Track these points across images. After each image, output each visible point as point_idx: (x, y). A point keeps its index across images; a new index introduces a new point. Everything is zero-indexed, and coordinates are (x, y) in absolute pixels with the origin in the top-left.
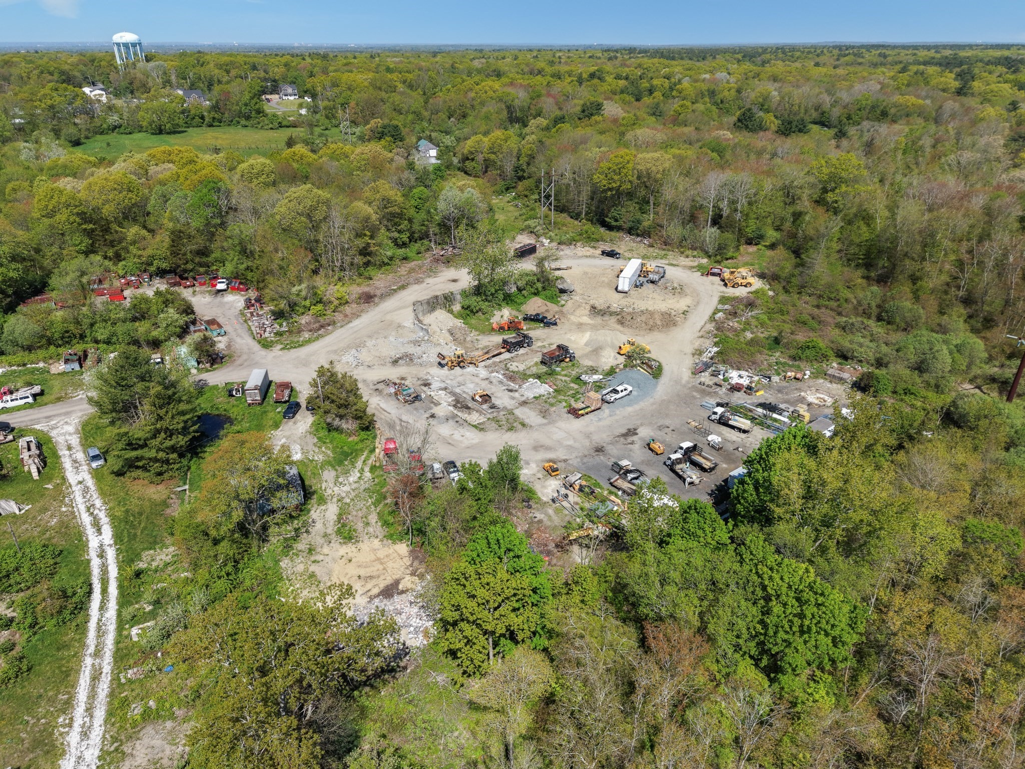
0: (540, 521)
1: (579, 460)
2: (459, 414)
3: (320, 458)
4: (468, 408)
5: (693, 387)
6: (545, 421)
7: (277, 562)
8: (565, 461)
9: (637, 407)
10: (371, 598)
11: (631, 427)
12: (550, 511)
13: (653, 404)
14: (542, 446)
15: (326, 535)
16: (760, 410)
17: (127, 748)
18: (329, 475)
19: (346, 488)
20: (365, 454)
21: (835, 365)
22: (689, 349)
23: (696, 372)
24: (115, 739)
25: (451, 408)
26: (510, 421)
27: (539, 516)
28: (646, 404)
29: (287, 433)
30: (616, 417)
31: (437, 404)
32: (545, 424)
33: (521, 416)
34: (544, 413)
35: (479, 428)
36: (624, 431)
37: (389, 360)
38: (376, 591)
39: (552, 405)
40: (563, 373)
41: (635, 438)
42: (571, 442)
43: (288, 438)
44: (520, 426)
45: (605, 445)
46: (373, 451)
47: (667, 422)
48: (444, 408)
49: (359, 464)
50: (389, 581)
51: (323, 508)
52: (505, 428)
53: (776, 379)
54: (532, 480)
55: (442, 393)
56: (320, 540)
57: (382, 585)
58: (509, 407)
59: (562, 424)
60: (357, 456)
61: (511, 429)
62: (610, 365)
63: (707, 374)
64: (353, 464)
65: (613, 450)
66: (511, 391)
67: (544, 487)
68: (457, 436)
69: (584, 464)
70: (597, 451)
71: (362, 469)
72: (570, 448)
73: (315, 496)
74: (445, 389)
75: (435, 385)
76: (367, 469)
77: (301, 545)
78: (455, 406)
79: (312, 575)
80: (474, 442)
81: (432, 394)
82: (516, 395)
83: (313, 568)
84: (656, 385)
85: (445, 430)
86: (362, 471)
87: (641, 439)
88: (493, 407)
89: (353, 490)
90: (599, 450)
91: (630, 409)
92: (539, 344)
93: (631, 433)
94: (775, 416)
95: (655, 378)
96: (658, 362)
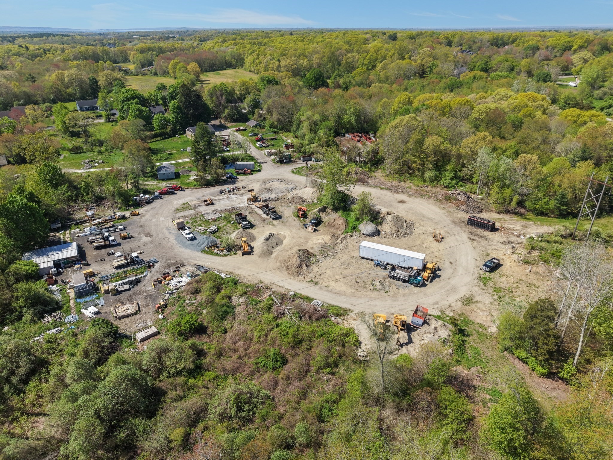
6: (178, 216)
8: (141, 219)
9: (173, 241)
11: (155, 236)
14: (157, 215)
16: (132, 279)
26: (184, 209)
31: (214, 197)
32: (175, 216)
33: (186, 212)
34: (185, 217)
35: (185, 204)
40: (229, 225)
41: (143, 235)
44: (178, 211)
45: (144, 228)
52: (181, 208)
58: (197, 209)
61: (178, 209)
65: (138, 229)
66: (214, 210)
68: (182, 200)
72: (150, 220)
73: (163, 181)
80: (175, 203)
81: (225, 195)
82: (209, 211)
85: (190, 198)
87: (141, 237)
88: (200, 206)
90: (141, 226)
91: (172, 239)
92: (275, 222)
93: (148, 235)
94: (121, 282)
95: (203, 251)
96: (225, 255)
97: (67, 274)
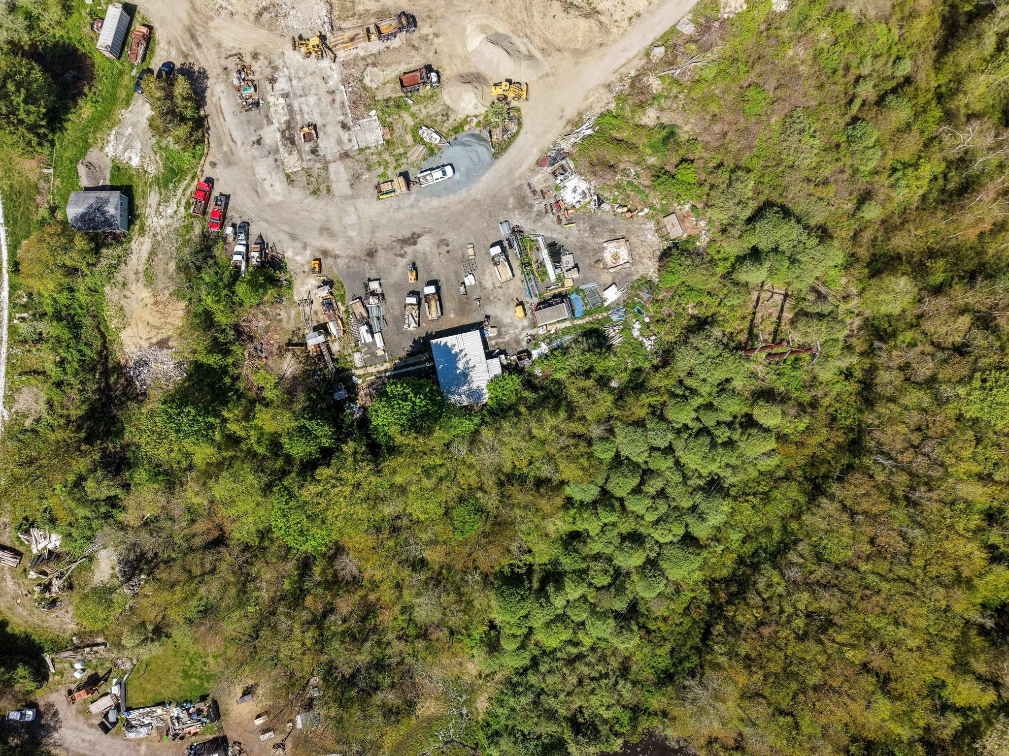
0: (280, 321)
1: (347, 261)
2: (282, 149)
3: (152, 169)
4: (293, 142)
5: (520, 187)
6: (349, 192)
7: (103, 286)
8: (336, 257)
9: (444, 201)
10: (151, 345)
11: (417, 231)
12: (293, 313)
13: (462, 202)
14: (328, 229)
15: (137, 273)
16: (545, 254)
17: (16, 395)
18: (154, 198)
19: (162, 222)
20: (188, 178)
21: (687, 207)
22: (571, 113)
23: (540, 163)
24: (10, 389)
25: (278, 135)
26: (320, 180)
27: (283, 315)
28: (452, 200)
29: (134, 119)
30: (416, 211)
31: (270, 122)
32: (346, 198)
33: (332, 177)
34: (355, 179)
35: (290, 179)
36: (407, 234)
37: (254, 10)
38: (154, 340)
39: (369, 168)
40: (414, 109)
41: (409, 250)
42: (352, 233)
43: (134, 125)
44: (325, 191)
45: (379, 248)
46: (193, 178)
47: (452, 237)
48: (272, 135)
49: (179, 192)
50: (165, 336)
51: (141, 239)
52: (311, 187)
53: (606, 207)
54: (298, 271)
55: (282, 100)
56: (132, 277)
57: (160, 337)
58: (329, 157)
59: (361, 203)
60: (179, 181)
61: (315, 192)
62: (467, 113)
63: (550, 169)
64: (175, 188)
65: (382, 258)
66: (344, 126)
67: (303, 284)
68: (267, 185)
69: (348, 267)
70: (368, 255)
71: (180, 200)
72: (350, 240)
73: (138, 222)
74: (286, 96)
75: (282, 84)
76: (183, 202)
77: (119, 277)
78: (283, 133)
79: (121, 309)
80: (279, 198)
81: (271, 99)
82: (345, 136)
83: (123, 302)
84: (486, 169)
85: (263, 169)
86: (179, 203)
87: (415, 252)
88: (314, 151)
89: (167, 226)
90: (371, 254)
91: (435, 202)
92: (425, 29)
93: (412, 240)
94: (549, 267)
95: (495, 156)
96: (520, 125)
97: (507, 343)
